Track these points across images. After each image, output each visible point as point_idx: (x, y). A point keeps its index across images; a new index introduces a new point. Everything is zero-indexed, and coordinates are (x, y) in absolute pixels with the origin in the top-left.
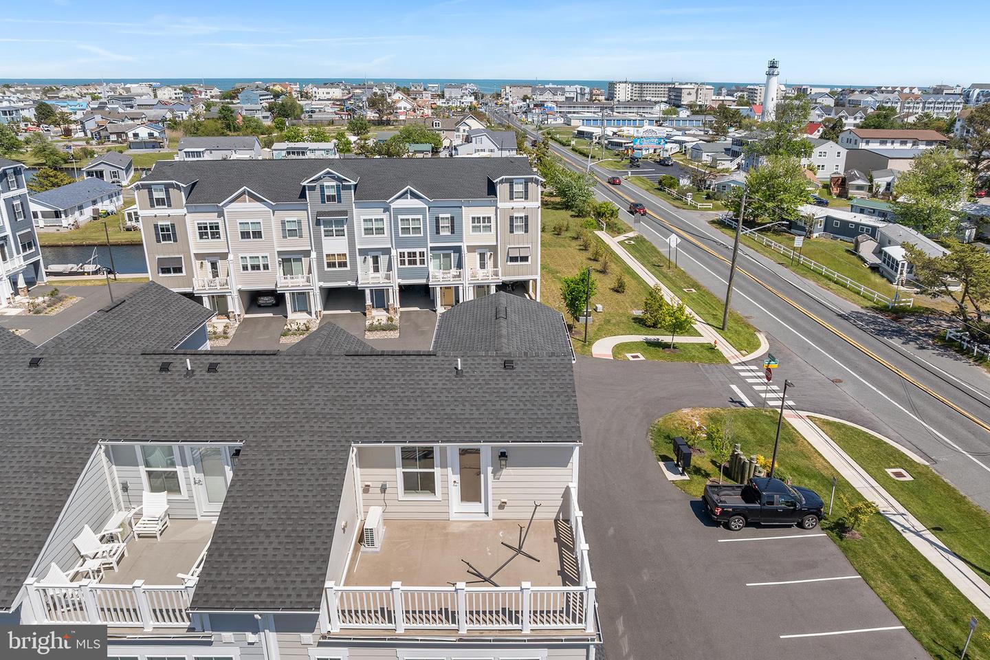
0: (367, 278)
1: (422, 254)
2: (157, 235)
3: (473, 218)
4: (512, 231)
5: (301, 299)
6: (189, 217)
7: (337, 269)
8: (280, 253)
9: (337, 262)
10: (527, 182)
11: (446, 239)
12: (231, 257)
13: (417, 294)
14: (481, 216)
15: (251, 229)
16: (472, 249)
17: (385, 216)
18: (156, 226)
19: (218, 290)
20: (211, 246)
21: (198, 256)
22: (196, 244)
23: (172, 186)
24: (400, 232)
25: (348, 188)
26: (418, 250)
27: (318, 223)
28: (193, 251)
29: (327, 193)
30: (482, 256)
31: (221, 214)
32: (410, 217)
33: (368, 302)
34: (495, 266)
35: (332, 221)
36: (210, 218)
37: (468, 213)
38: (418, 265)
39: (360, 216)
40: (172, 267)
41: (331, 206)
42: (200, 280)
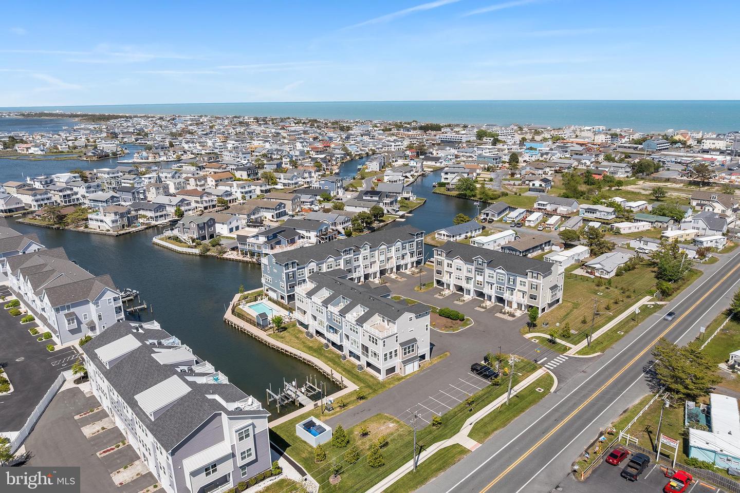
0: (487, 290)
2: (438, 263)
3: (520, 281)
4: (532, 289)
5: (468, 291)
6: (445, 260)
7: (479, 285)
8: (466, 276)
9: (480, 283)
10: (538, 274)
11: (511, 285)
12: (454, 274)
13: (501, 300)
14: (523, 281)
15: (459, 268)
16: (520, 291)
17: (494, 273)
18: (437, 261)
19: (448, 282)
20: (449, 269)
21: (446, 271)
22: (446, 268)
23: (443, 251)
24: (498, 280)
25: (485, 262)
26: (502, 287)
27: (476, 271)
29: (479, 262)
30: (523, 294)
31: (453, 262)
32: (501, 276)
33: (486, 298)
34: (526, 299)
35: (480, 271)
36: (450, 262)
37: (519, 279)
38: (502, 291)
39: (487, 271)
40: (439, 272)
41: (480, 267)
42: (445, 279)
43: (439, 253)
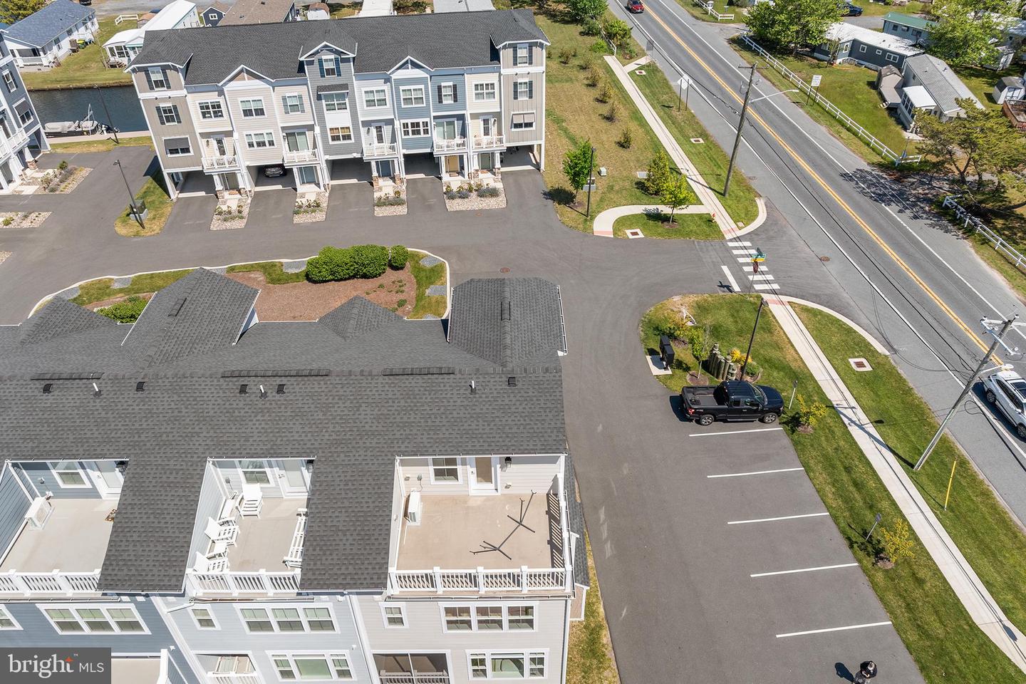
0: (373, 150)
1: (426, 124)
2: (161, 117)
3: (476, 85)
4: (516, 98)
5: (309, 174)
6: (190, 98)
7: (342, 142)
8: (283, 128)
9: (340, 135)
10: (531, 46)
11: (448, 107)
12: (236, 135)
13: (423, 162)
14: (484, 83)
15: (253, 107)
16: (474, 116)
17: (386, 87)
18: (158, 109)
19: (227, 168)
20: (214, 125)
21: (203, 135)
22: (201, 124)
23: (168, 67)
24: (402, 103)
25: (347, 60)
26: (421, 121)
27: (319, 98)
28: (198, 130)
29: (326, 66)
30: (486, 122)
31: (221, 93)
32: (412, 87)
33: (375, 174)
34: (500, 133)
35: (333, 95)
36: (211, 98)
37: (471, 80)
38: (422, 135)
39: (361, 88)
40: (179, 147)
41: (331, 80)
42: (208, 158)
43: (154, 77)
